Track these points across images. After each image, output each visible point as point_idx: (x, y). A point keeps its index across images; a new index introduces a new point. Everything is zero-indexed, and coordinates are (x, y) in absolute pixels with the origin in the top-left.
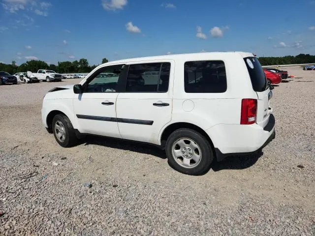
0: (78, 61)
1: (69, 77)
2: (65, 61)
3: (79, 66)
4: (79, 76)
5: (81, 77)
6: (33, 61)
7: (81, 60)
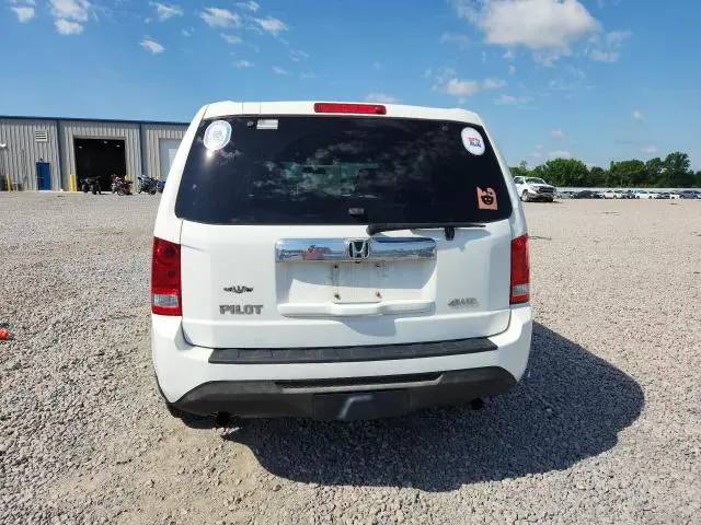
0: (663, 160)
1: (611, 195)
2: (630, 159)
3: (663, 170)
4: (637, 195)
5: (642, 196)
6: (559, 161)
7: (670, 158)
